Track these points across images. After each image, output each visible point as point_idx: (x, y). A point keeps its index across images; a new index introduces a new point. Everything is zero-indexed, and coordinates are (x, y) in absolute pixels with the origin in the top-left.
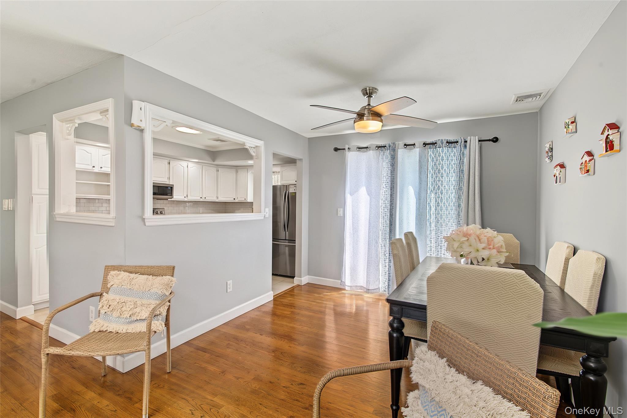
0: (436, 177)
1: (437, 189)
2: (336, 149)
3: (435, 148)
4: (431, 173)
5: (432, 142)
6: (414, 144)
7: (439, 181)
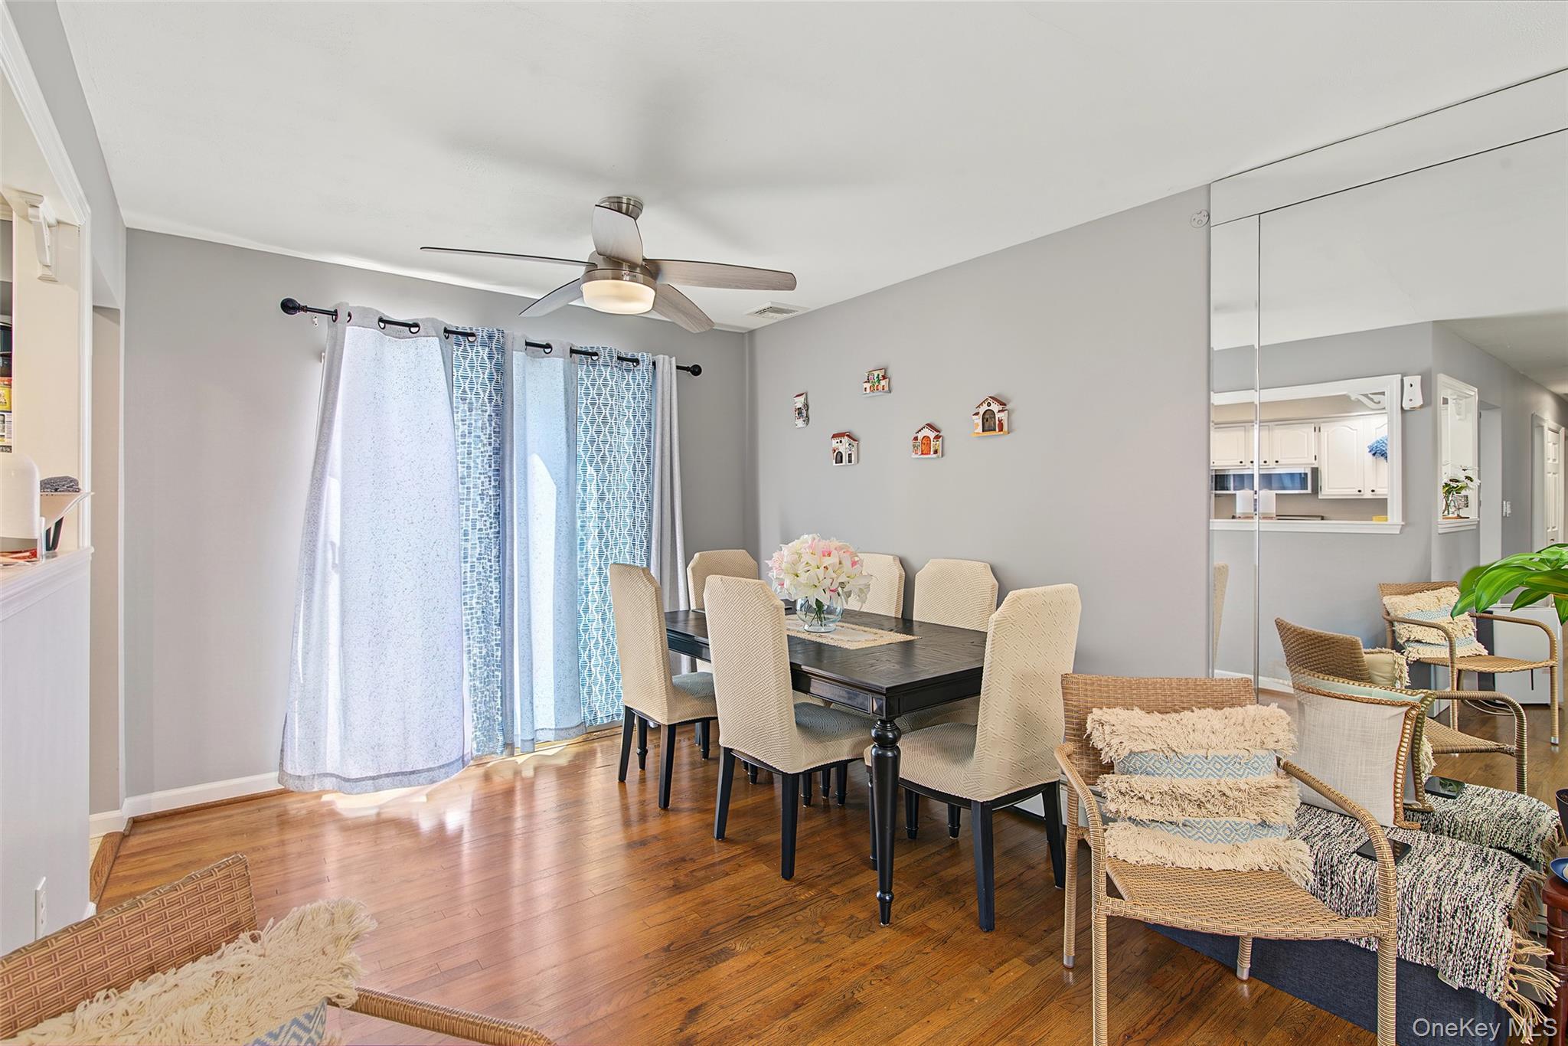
0: (598, 433)
1: (601, 461)
2: (289, 306)
3: (594, 365)
4: (584, 423)
5: (583, 350)
6: (548, 346)
7: (605, 442)
